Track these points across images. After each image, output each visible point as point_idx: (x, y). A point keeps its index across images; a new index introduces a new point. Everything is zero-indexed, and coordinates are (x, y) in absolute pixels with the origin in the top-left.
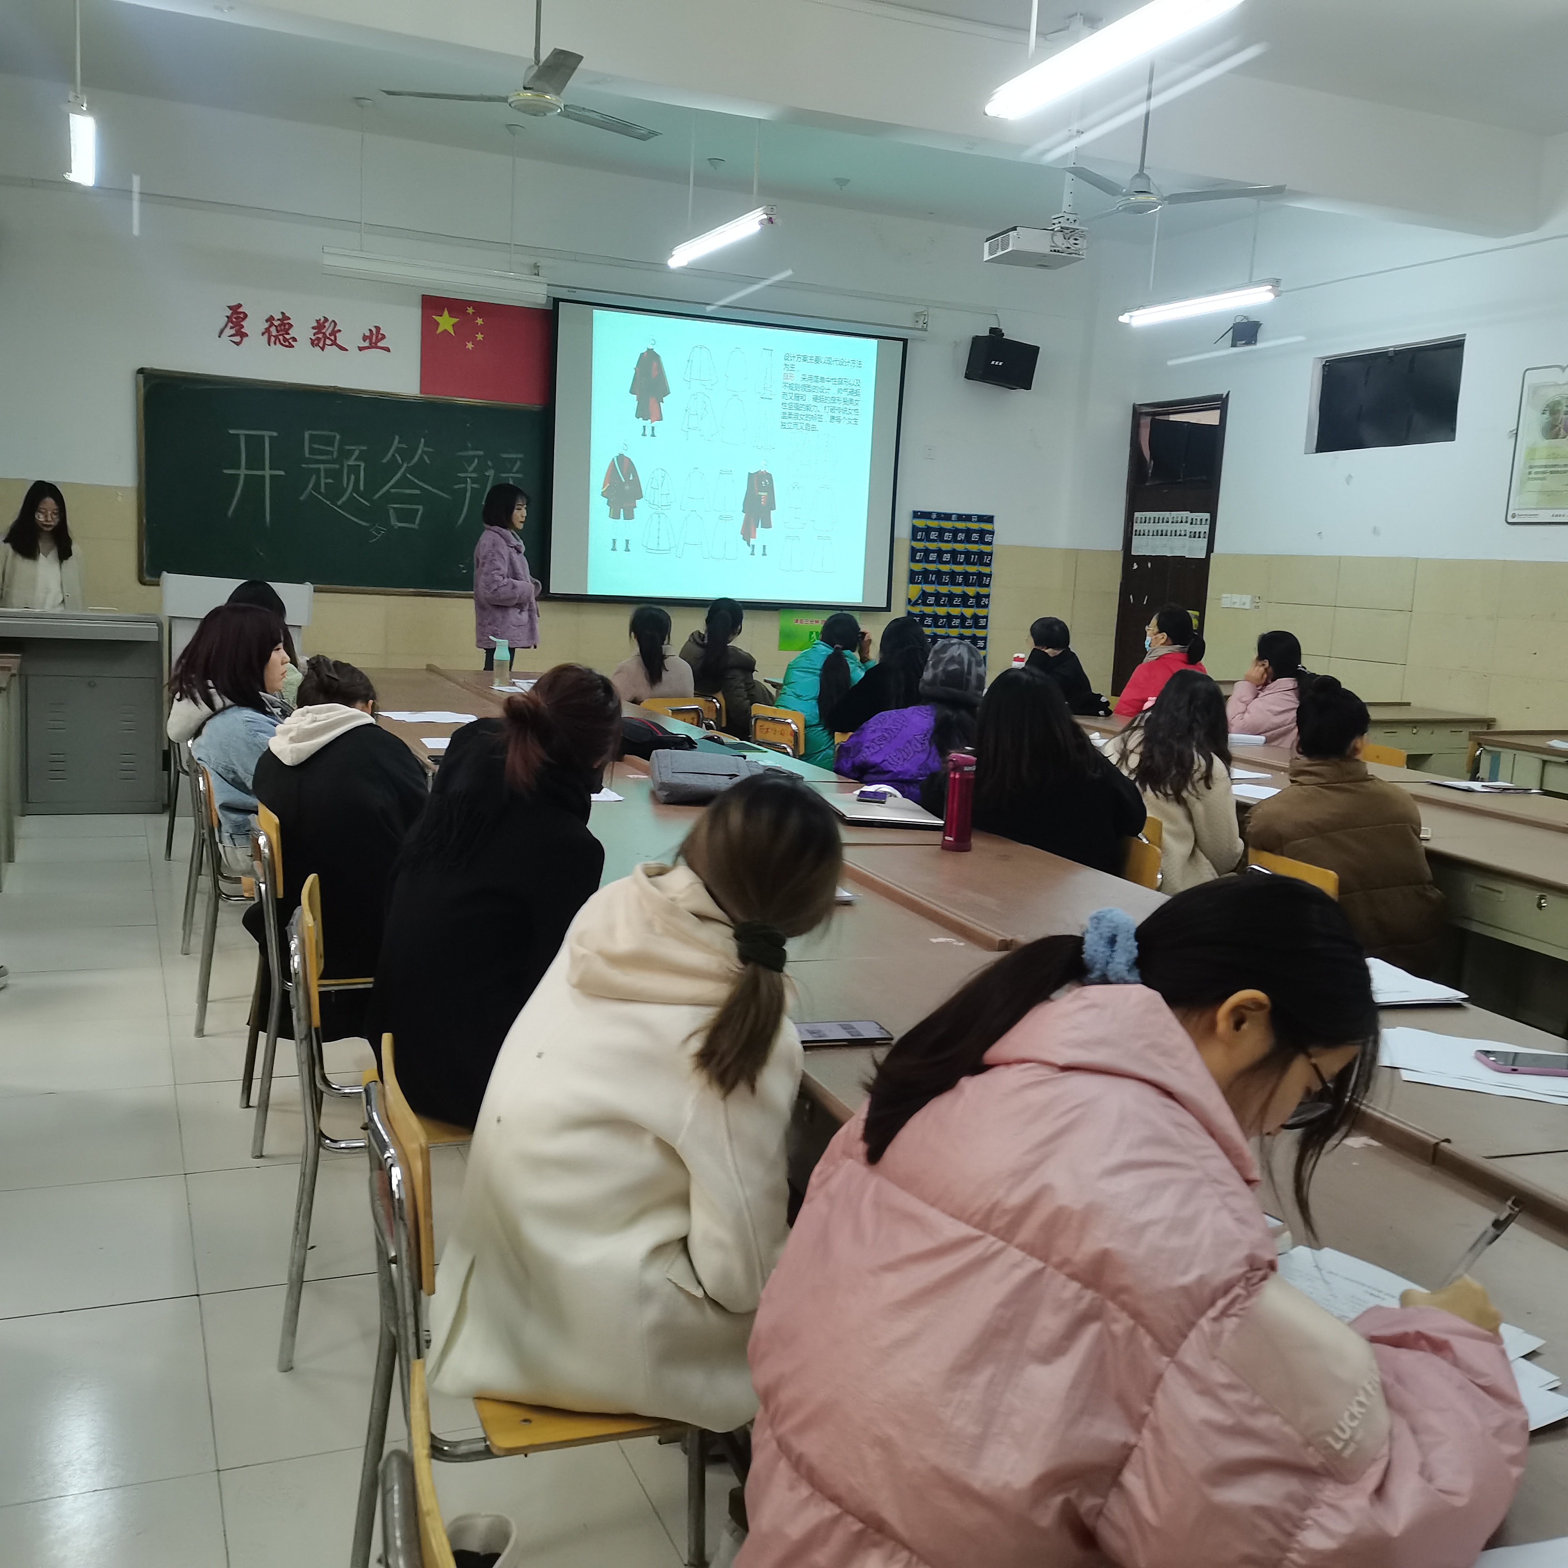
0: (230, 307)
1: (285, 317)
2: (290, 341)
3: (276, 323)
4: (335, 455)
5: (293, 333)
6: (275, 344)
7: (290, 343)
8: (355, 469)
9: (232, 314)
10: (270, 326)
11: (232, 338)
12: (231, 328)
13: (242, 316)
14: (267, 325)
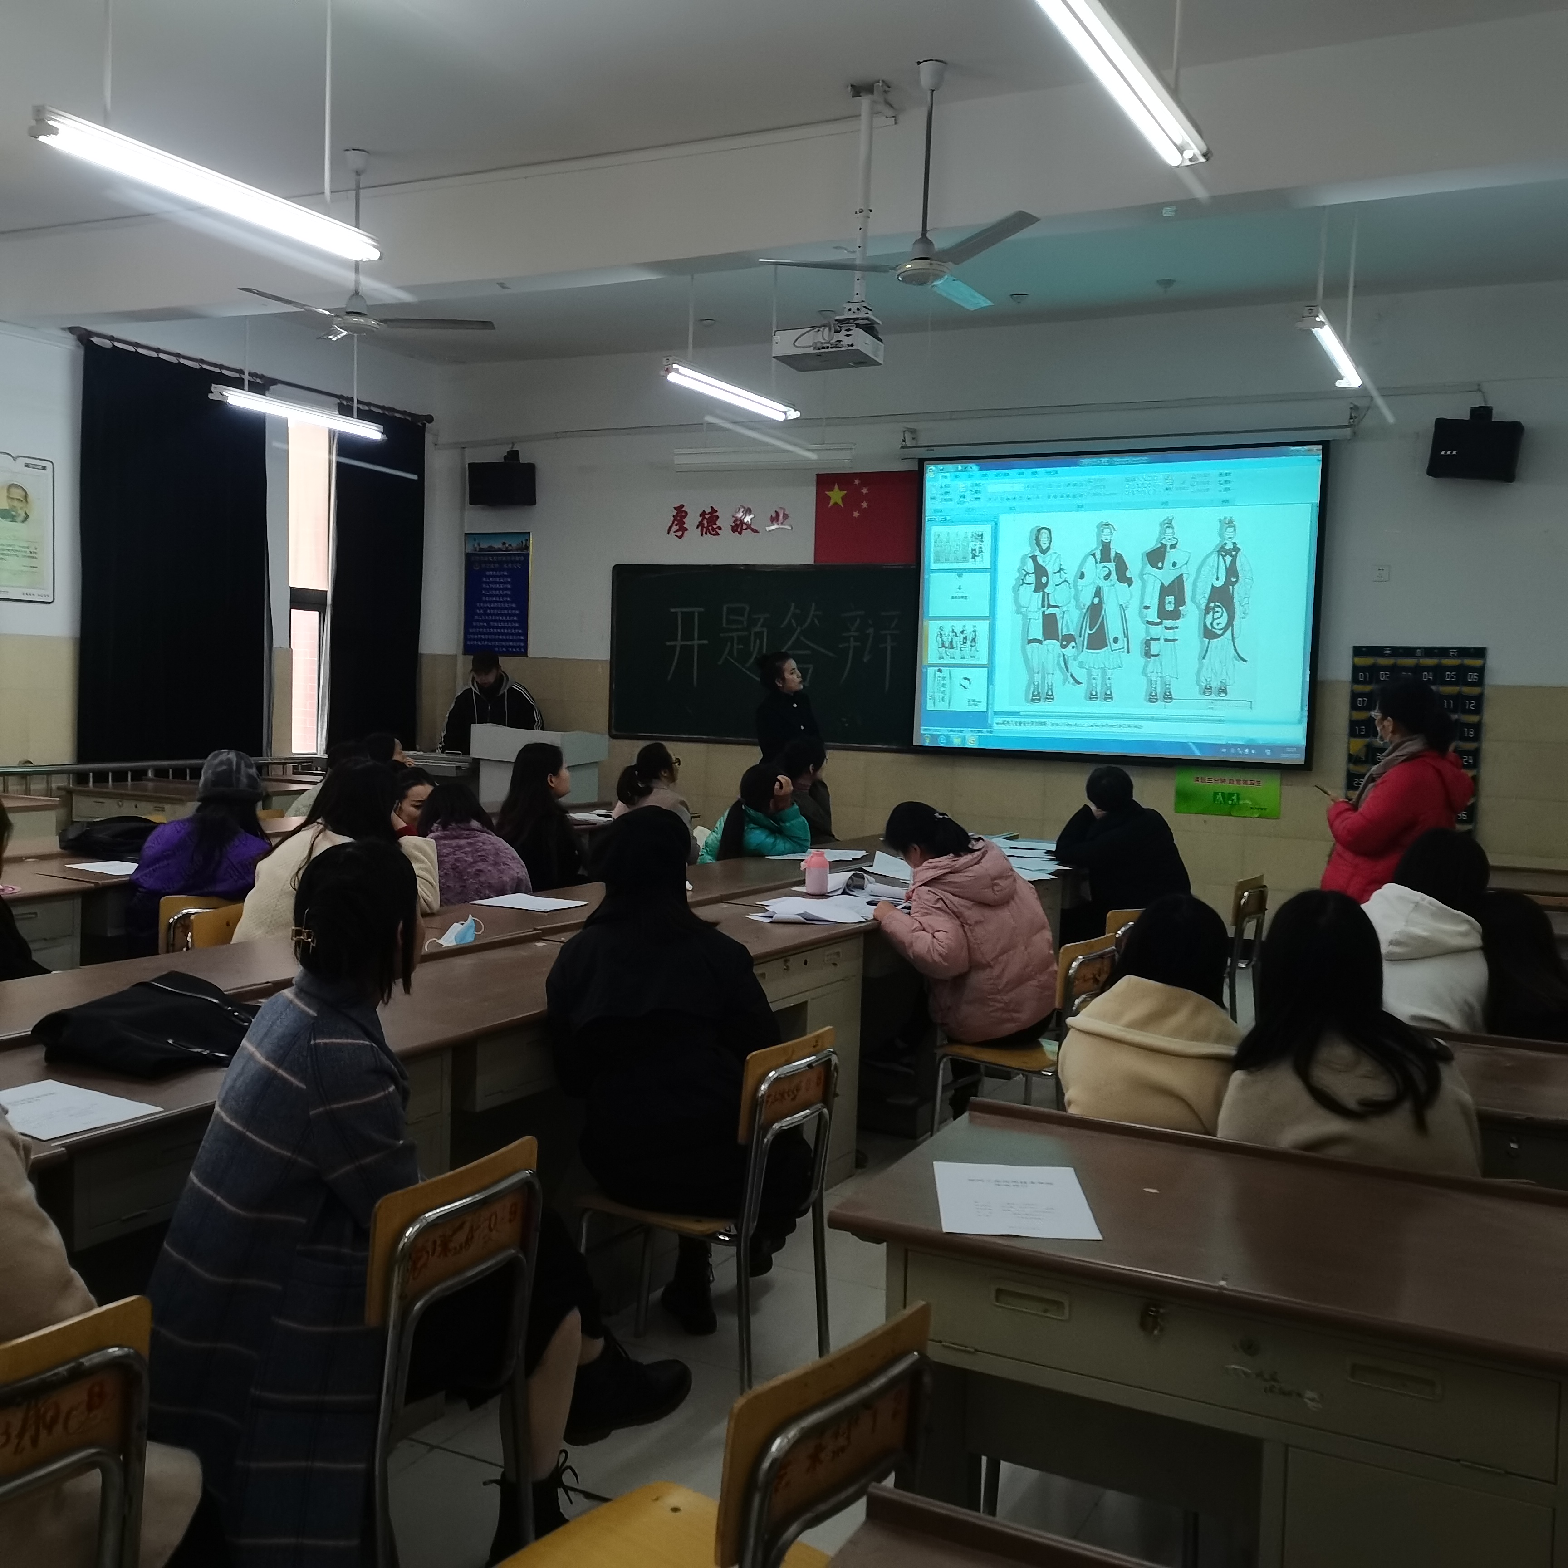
0: (675, 508)
1: (714, 510)
2: (717, 530)
3: (707, 516)
4: (745, 623)
5: (719, 523)
6: (706, 534)
7: (716, 532)
8: (759, 635)
9: (677, 513)
10: (702, 520)
11: (676, 534)
12: (676, 525)
13: (683, 514)
14: (700, 519)
